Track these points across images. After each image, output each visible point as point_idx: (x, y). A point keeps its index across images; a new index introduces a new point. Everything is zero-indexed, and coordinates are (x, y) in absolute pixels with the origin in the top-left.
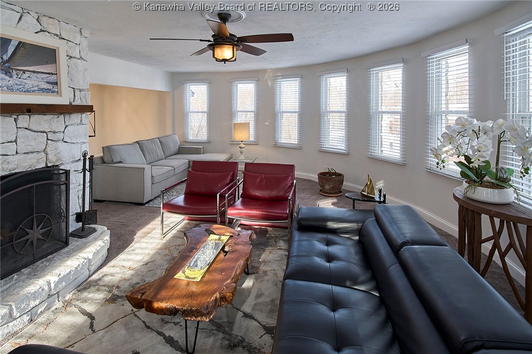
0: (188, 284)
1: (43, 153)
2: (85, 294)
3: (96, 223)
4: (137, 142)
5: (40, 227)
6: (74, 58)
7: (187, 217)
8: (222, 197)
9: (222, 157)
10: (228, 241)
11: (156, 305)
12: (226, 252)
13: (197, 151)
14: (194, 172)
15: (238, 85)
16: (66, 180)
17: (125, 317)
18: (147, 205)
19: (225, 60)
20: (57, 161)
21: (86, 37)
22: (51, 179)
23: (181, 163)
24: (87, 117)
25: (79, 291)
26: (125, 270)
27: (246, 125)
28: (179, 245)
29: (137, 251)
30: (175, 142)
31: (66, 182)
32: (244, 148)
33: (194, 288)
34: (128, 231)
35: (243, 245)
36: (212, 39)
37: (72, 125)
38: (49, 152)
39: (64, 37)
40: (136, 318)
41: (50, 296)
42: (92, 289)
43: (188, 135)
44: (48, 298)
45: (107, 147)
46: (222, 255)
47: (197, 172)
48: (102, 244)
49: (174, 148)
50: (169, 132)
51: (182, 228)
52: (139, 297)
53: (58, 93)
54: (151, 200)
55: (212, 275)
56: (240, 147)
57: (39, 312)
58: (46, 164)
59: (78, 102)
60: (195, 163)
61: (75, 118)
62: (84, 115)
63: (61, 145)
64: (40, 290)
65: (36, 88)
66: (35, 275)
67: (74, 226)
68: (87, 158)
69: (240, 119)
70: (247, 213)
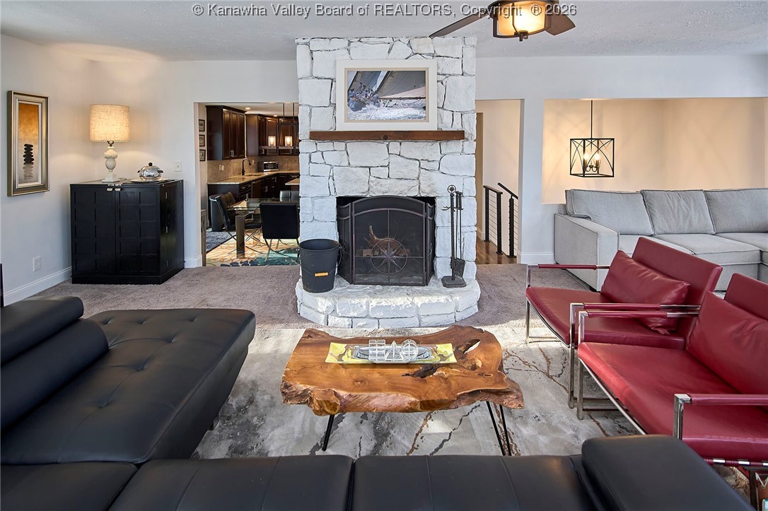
1: (415, 181)
4: (642, 193)
5: (393, 253)
6: (454, 75)
21: (472, 46)
37: (450, 154)
39: (439, 54)
44: (367, 318)
45: (570, 191)
53: (426, 119)
58: (420, 193)
61: (454, 146)
62: (466, 143)
63: (436, 175)
64: (359, 305)
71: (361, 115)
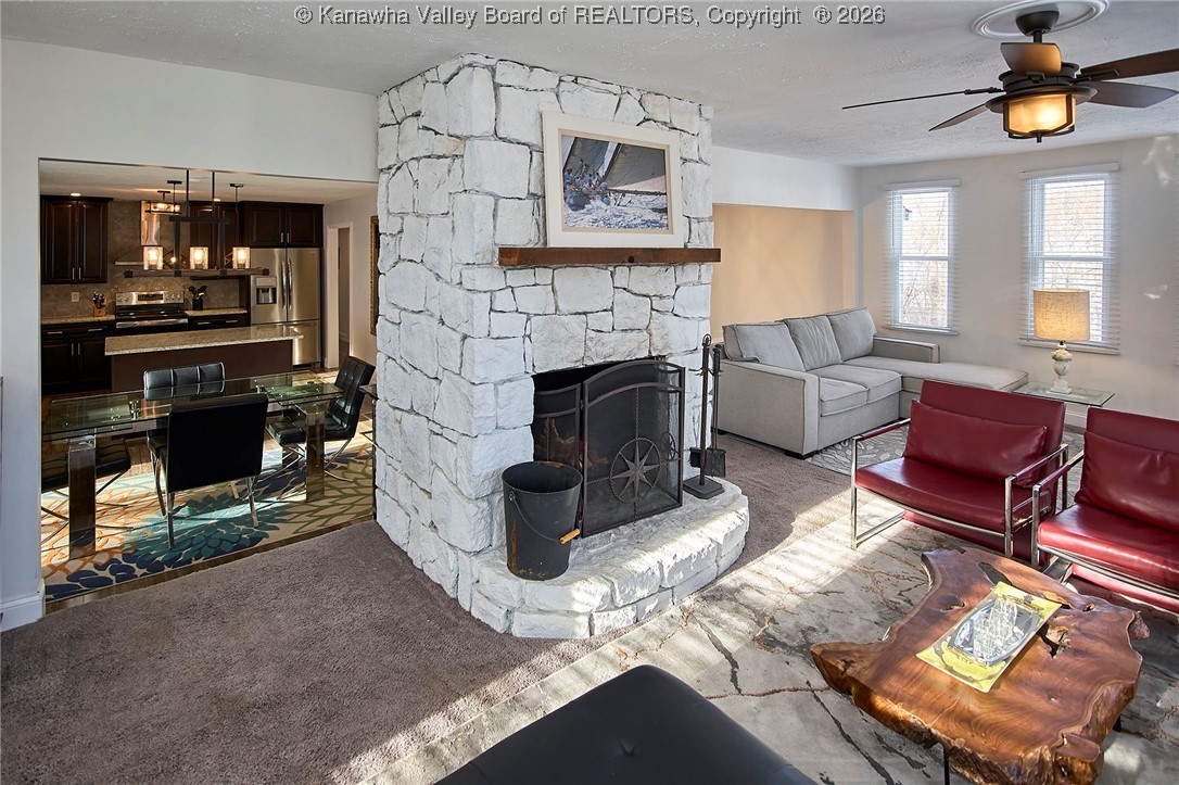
0: (954, 686)
1: (645, 333)
2: (715, 610)
3: (723, 475)
4: (785, 321)
5: (644, 461)
6: (691, 160)
7: (911, 513)
8: (1021, 490)
9: (998, 380)
10: (1055, 615)
11: (881, 703)
12: (1054, 648)
13: (923, 355)
14: (928, 408)
15: (1048, 186)
16: (680, 386)
17: (796, 690)
18: (809, 460)
19: (1039, 135)
20: (664, 348)
21: (707, 120)
22: (654, 379)
23: (883, 376)
24: (707, 270)
25: (704, 598)
26: (782, 590)
27: (1078, 299)
28: (898, 577)
29: (801, 557)
30: (864, 328)
31: (680, 389)
32: (1067, 360)
33: (973, 706)
34: (778, 507)
35: (1107, 643)
36: (1000, 85)
37: (685, 284)
38: (654, 332)
39: (675, 126)
40: (819, 704)
41: (662, 589)
42: (725, 603)
43: (896, 312)
44: (659, 591)
45: (732, 327)
46: (1042, 650)
47: (937, 411)
48: (739, 522)
49: (863, 341)
50: (848, 304)
51: (899, 535)
52: (841, 668)
53: (669, 228)
54: (817, 452)
55: (1021, 693)
56: (1055, 358)
57: (647, 611)
58: (650, 352)
59: (695, 244)
60: (932, 388)
61: (691, 271)
62: (704, 266)
63: (669, 317)
64: (650, 573)
65: (639, 221)
66: (641, 544)
67: (690, 472)
68: (711, 350)
69: (1050, 278)
70: (1106, 554)
71: (584, 218)
